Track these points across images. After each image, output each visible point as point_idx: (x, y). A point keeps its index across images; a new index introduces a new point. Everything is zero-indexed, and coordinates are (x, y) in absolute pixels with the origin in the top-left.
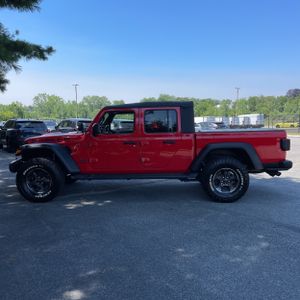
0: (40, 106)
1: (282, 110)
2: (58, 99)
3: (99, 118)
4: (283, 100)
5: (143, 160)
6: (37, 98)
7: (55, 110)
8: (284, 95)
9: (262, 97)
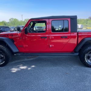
0: (11, 22)
1: (87, 23)
2: (17, 20)
3: (28, 25)
4: (87, 20)
5: (51, 46)
6: (10, 20)
7: (16, 23)
8: (88, 18)
9: (81, 19)
